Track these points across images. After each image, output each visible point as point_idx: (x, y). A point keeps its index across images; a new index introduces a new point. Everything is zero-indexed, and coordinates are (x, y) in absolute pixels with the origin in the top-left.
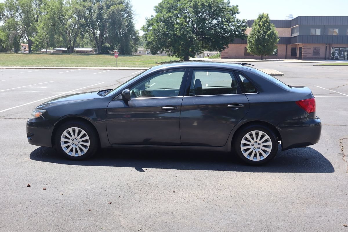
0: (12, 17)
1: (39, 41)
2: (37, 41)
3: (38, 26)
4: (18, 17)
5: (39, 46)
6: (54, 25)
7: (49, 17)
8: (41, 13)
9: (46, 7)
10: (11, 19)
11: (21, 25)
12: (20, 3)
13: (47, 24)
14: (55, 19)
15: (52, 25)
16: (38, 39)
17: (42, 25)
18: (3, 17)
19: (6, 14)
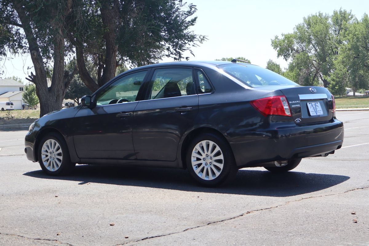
0: (303, 51)
1: (336, 81)
2: (333, 80)
3: (336, 59)
4: (312, 51)
5: (337, 88)
6: (358, 57)
7: (350, 47)
8: (340, 42)
9: (346, 33)
10: (301, 53)
11: (315, 61)
12: (312, 31)
13: (348, 57)
14: (358, 49)
15: (355, 57)
16: (335, 78)
17: (340, 58)
18: (292, 52)
19: (295, 48)
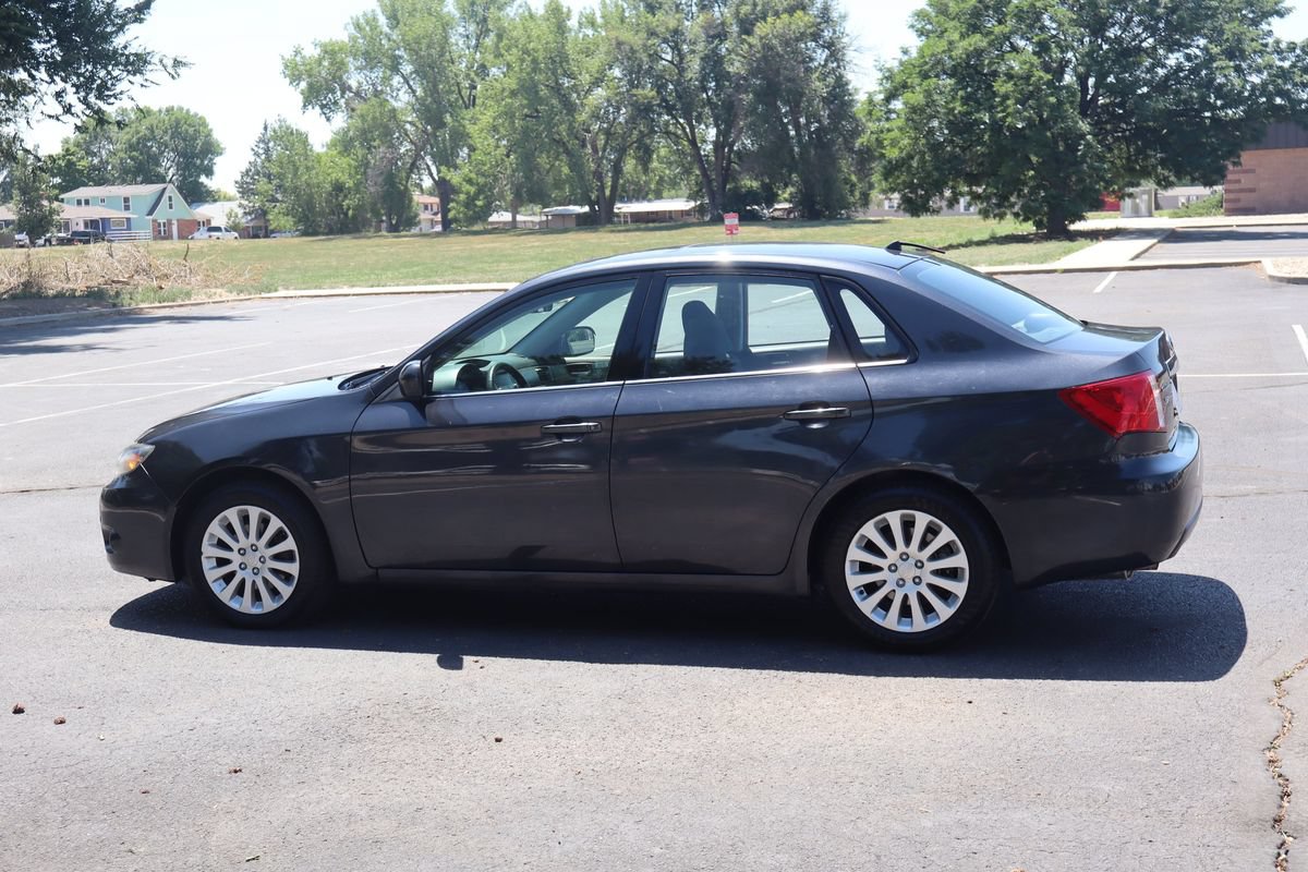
0: (377, 94)
1: (478, 184)
2: (470, 181)
3: (474, 121)
4: (401, 93)
5: (479, 203)
6: (534, 115)
7: (514, 86)
8: (483, 70)
9: (501, 45)
10: (374, 101)
11: (410, 123)
12: (403, 35)
13: (509, 114)
14: (537, 92)
15: (527, 116)
16: (473, 176)
17: (487, 118)
18: (342, 97)
19: (353, 84)
